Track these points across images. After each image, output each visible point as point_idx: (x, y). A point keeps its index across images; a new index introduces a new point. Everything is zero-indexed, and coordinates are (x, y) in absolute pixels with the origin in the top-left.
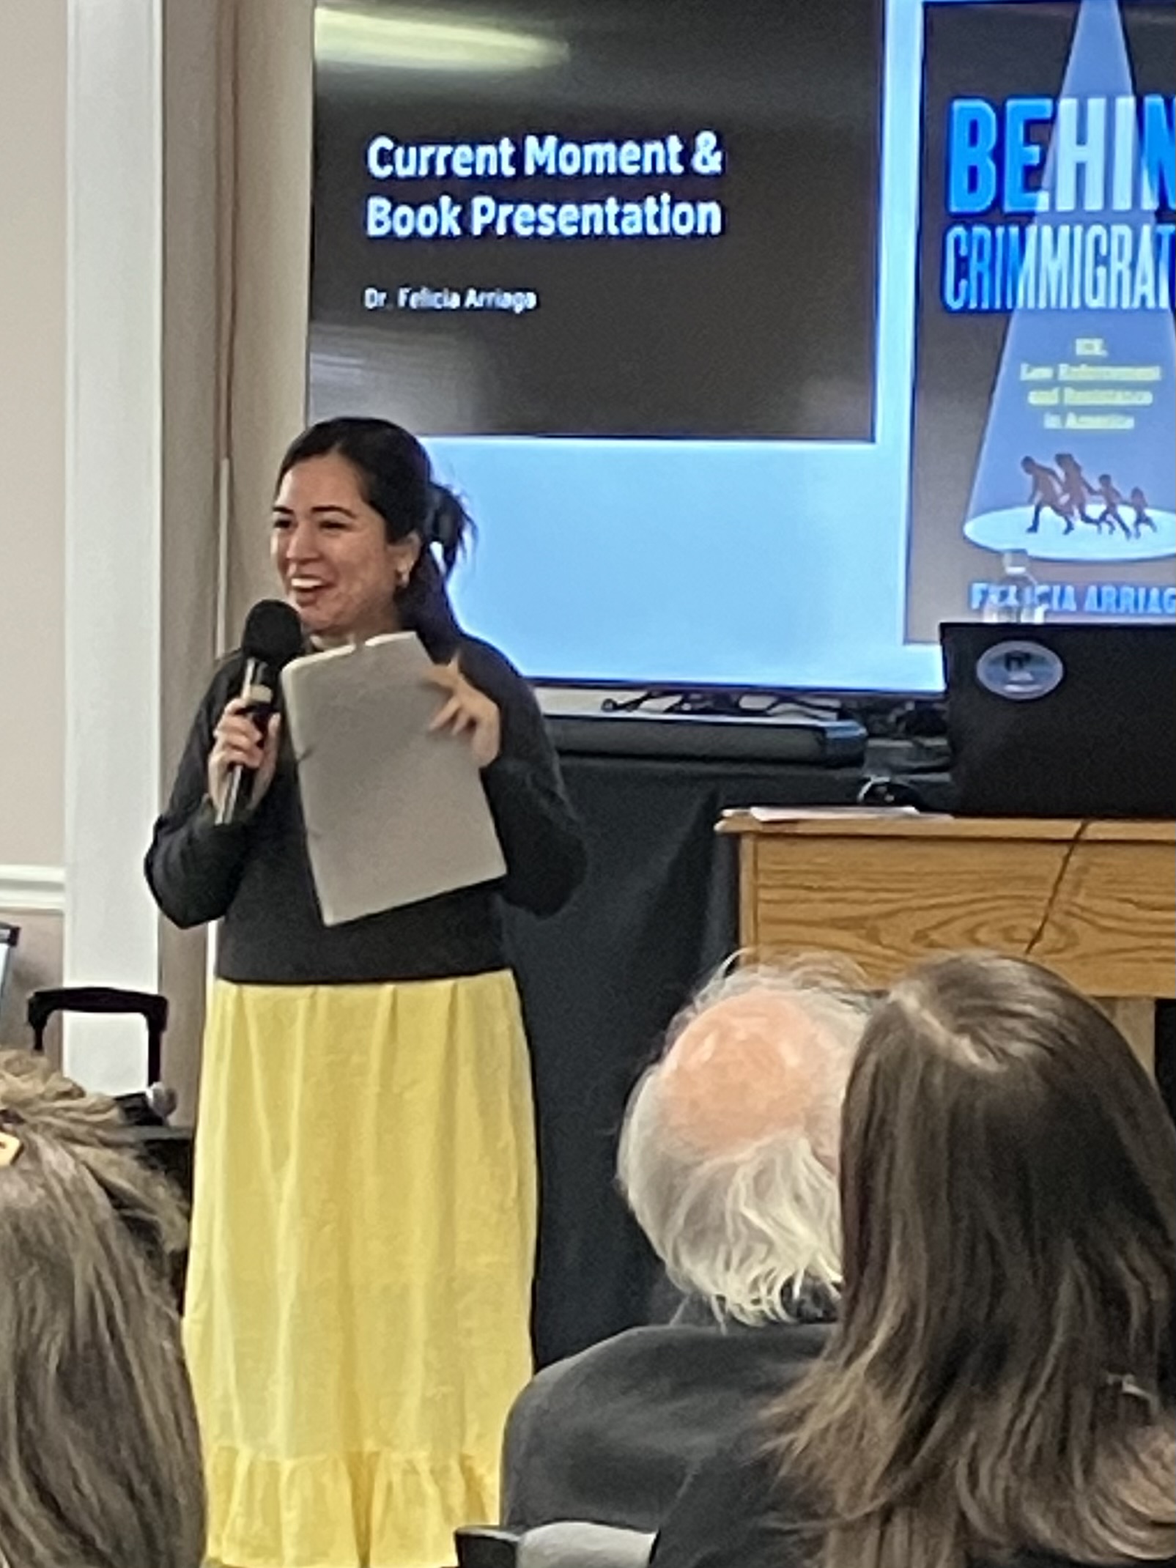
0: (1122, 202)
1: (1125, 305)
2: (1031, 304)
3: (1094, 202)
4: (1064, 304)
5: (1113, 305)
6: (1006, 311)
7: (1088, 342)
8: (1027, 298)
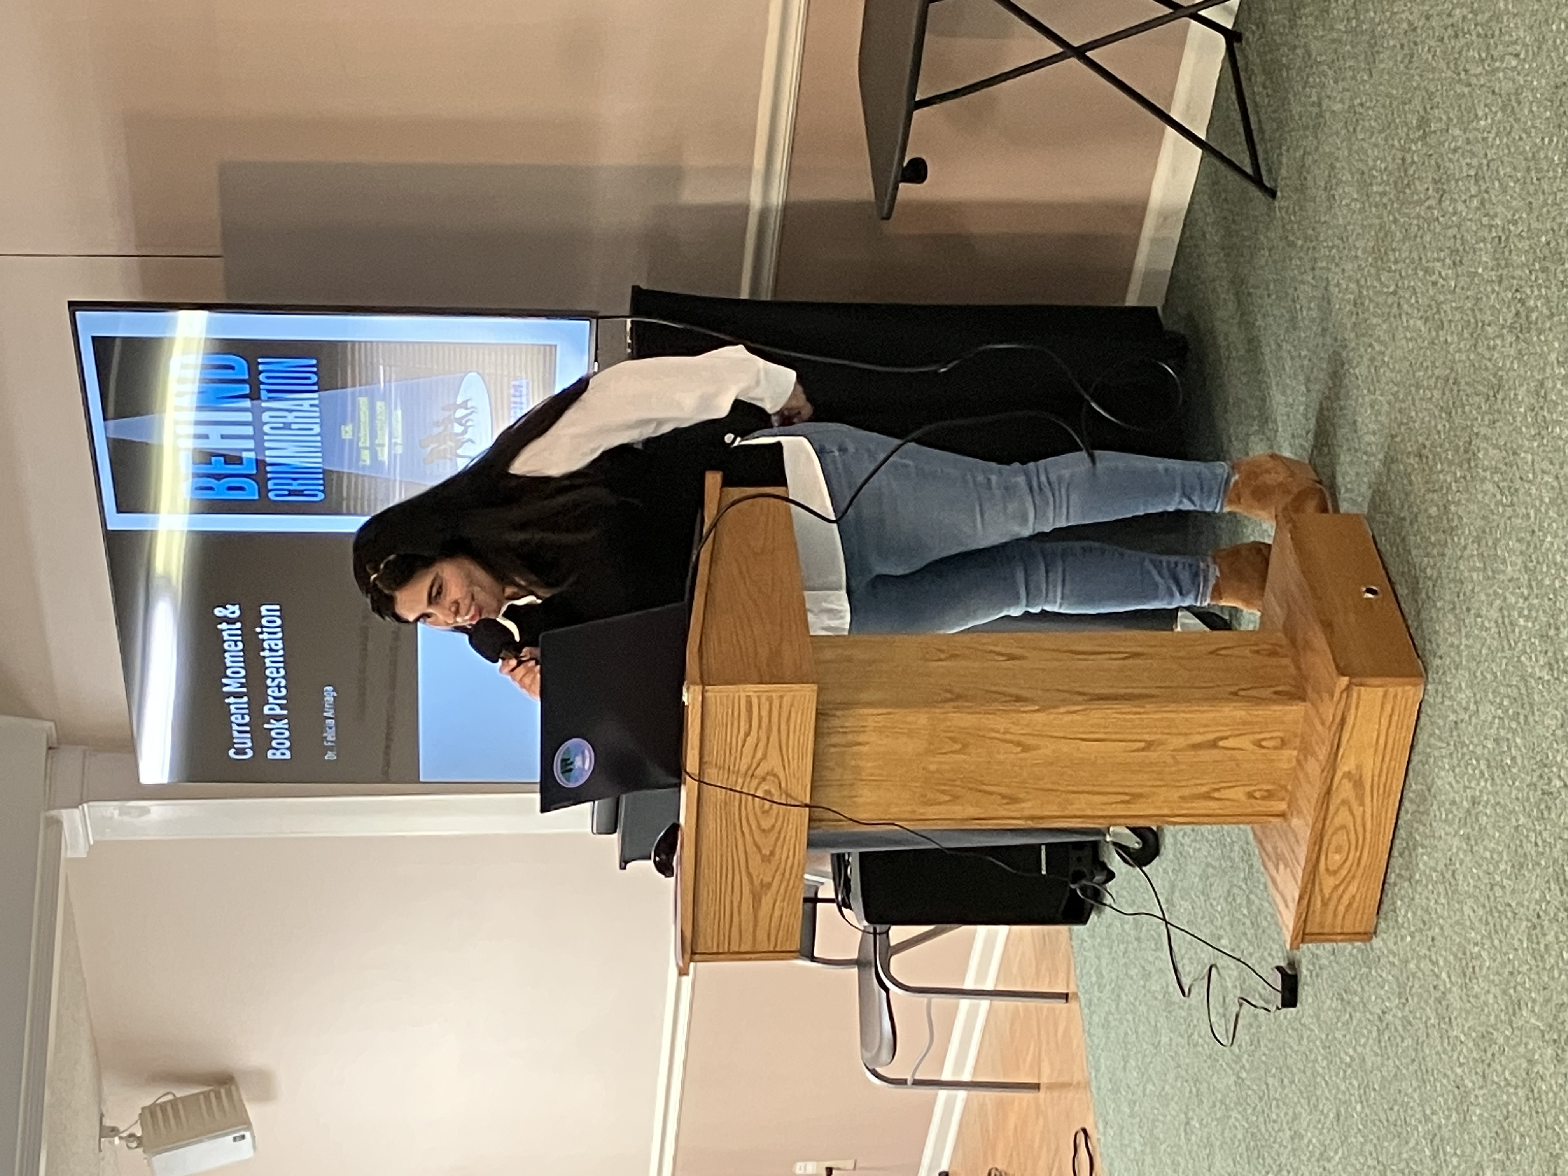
0: (248, 417)
1: (317, 414)
2: (320, 460)
3: (249, 430)
4: (319, 444)
5: (318, 420)
6: (324, 472)
7: (343, 433)
8: (315, 461)
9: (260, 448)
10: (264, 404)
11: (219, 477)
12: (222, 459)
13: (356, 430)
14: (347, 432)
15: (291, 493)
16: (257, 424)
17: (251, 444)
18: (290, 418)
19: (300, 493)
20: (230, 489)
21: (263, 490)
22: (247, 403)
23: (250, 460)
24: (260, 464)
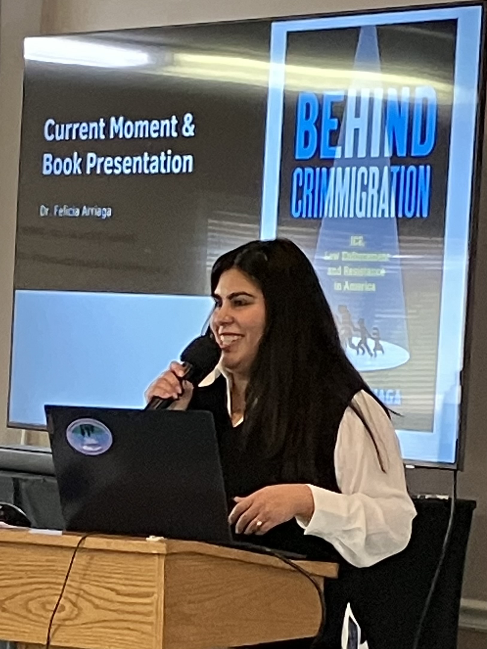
0: (375, 153)
1: (375, 215)
2: (331, 215)
3: (362, 154)
4: (346, 215)
5: (369, 215)
6: (319, 219)
7: (356, 238)
8: (329, 211)
9: (345, 163)
10: (386, 169)
11: (318, 124)
12: (336, 128)
13: (359, 250)
14: (357, 241)
15: (300, 189)
16: (368, 161)
17: (349, 154)
18: (373, 191)
19: (300, 197)
20: (307, 134)
21: (303, 163)
22: (388, 153)
23: (334, 153)
24: (329, 162)
